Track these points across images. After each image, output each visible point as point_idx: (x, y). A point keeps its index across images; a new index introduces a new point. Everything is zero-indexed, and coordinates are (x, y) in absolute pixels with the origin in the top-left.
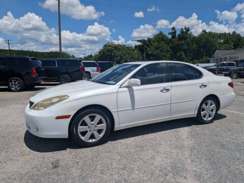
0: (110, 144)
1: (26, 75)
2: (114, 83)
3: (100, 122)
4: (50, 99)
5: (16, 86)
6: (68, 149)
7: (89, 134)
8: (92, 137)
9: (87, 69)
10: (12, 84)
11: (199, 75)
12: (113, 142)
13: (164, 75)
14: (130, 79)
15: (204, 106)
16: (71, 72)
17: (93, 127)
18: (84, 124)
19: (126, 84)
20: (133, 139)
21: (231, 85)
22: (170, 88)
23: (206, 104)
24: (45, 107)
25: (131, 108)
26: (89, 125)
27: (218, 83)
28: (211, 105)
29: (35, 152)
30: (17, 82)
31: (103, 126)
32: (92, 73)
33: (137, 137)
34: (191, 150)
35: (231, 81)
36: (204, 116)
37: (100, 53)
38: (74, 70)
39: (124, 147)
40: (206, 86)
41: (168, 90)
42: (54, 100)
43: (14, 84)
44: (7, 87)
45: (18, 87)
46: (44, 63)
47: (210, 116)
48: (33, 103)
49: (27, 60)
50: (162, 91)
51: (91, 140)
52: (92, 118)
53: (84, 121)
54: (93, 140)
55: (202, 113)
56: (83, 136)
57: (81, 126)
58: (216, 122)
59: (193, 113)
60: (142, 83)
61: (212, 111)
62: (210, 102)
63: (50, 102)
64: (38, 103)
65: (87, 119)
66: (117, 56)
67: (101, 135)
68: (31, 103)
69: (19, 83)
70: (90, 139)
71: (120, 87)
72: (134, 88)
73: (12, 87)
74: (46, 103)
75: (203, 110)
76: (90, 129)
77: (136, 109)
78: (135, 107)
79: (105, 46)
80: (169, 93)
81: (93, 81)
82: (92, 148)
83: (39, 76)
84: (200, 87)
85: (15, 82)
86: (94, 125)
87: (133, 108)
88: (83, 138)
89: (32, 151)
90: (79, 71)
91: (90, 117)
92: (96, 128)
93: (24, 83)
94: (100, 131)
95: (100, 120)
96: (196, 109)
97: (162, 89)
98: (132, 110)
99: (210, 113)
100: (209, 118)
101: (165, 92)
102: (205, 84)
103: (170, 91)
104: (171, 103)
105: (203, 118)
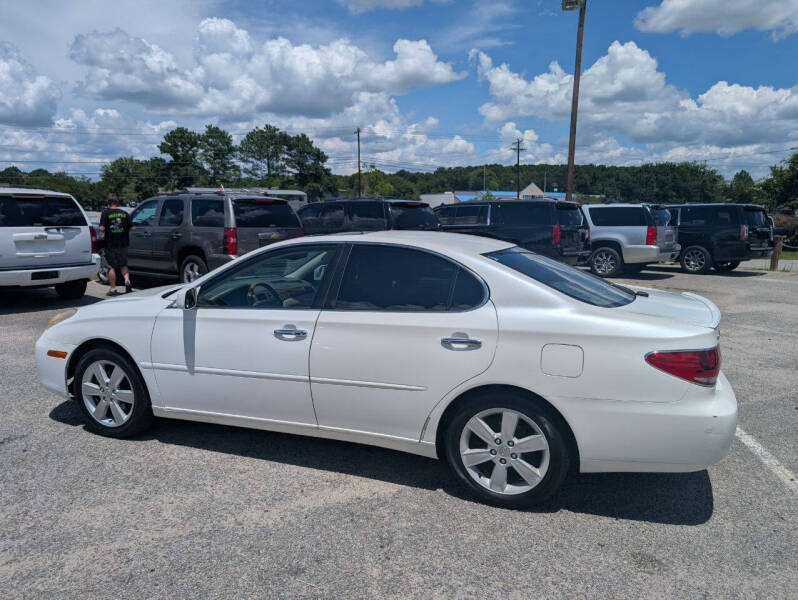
7: (102, 406)
9: (610, 233)
22: (309, 331)
25: (185, 367)
26: (102, 383)
36: (483, 470)
41: (301, 335)
50: (279, 334)
51: (107, 421)
52: (110, 372)
54: (110, 422)
55: (467, 452)
57: (91, 382)
62: (510, 415)
67: (126, 418)
70: (105, 417)
71: (171, 306)
76: (103, 394)
77: (197, 372)
78: (196, 368)
80: (305, 343)
86: (111, 389)
87: (191, 370)
88: (92, 411)
92: (116, 397)
95: (124, 380)
96: (425, 428)
97: (280, 328)
98: (187, 373)
99: (512, 462)
100: (509, 482)
101: (290, 340)
102: (471, 338)
103: (309, 338)
104: (312, 378)
105: (474, 475)
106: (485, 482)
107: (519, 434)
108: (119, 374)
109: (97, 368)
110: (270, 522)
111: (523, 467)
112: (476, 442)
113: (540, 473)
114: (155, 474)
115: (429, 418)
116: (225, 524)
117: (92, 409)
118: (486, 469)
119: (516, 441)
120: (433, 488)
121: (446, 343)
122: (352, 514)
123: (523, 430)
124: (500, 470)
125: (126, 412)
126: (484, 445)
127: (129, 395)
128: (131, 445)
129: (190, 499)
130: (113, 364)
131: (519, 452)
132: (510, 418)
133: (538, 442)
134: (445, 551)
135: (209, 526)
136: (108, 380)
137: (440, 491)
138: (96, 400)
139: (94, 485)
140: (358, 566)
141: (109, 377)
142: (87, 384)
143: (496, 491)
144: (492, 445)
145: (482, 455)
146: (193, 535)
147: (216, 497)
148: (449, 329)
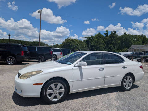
0: (66, 102)
1: (18, 56)
2: (71, 63)
3: (61, 88)
4: (31, 73)
5: (11, 62)
6: (40, 105)
7: (53, 96)
8: (55, 97)
9: (55, 53)
10: (9, 61)
11: (122, 61)
12: (68, 101)
13: (101, 59)
14: (80, 61)
15: (125, 80)
16: (45, 54)
17: (56, 91)
18: (51, 89)
19: (78, 64)
20: (81, 99)
21: (141, 67)
22: (104, 68)
23: (127, 79)
24: (28, 77)
25: (80, 80)
26: (54, 89)
27: (134, 66)
28: (130, 79)
29: (18, 106)
30: (11, 60)
31: (63, 90)
32: (57, 55)
33: (83, 99)
34: (117, 109)
35: (141, 65)
36: (125, 86)
37: (63, 43)
38: (47, 53)
39: (75, 105)
40: (126, 67)
41: (103, 69)
42: (34, 73)
43: (10, 61)
44: (5, 62)
45: (12, 62)
46: (29, 48)
47: (129, 86)
48: (20, 74)
49: (19, 46)
50: (99, 69)
51: (54, 100)
52: (56, 85)
53: (51, 87)
54: (56, 99)
55: (124, 84)
56: (50, 97)
57: (49, 90)
58: (133, 90)
59: (119, 84)
60: (88, 65)
61: (130, 83)
62: (128, 77)
63: (31, 74)
64: (23, 75)
65: (53, 86)
66: (73, 46)
67: (61, 97)
68: (19, 74)
69: (13, 60)
70: (54, 98)
71: (74, 66)
72: (83, 67)
73: (8, 62)
74: (28, 75)
75: (125, 82)
76: (54, 92)
78: (83, 79)
79: (66, 39)
80: (104, 71)
81: (58, 62)
82: (55, 105)
83: (25, 56)
84: (123, 68)
85: (10, 59)
86: (57, 90)
87: (82, 80)
88: (49, 98)
89: (17, 105)
90: (50, 54)
91: (55, 85)
92: (58, 92)
93: (16, 60)
94: (60, 94)
96: (120, 82)
97: (99, 68)
101: (101, 70)
104: (105, 77)
106: (126, 88)
130: (58, 83)
136: (56, 88)
145: (126, 84)
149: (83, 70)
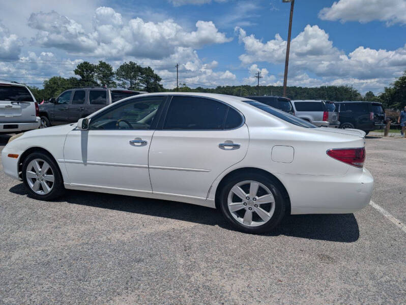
7: (37, 184)
8: (41, 188)
9: (305, 114)
22: (148, 141)
25: (82, 161)
33: (87, 208)
40: (238, 146)
41: (144, 143)
50: (132, 143)
54: (42, 192)
55: (231, 204)
59: (207, 199)
67: (50, 190)
71: (74, 130)
72: (91, 132)
76: (38, 177)
77: (88, 164)
78: (88, 162)
80: (146, 148)
86: (42, 174)
87: (85, 163)
92: (45, 179)
95: (49, 169)
96: (209, 191)
97: (133, 139)
98: (83, 165)
99: (255, 209)
100: (253, 221)
101: (138, 146)
102: (235, 143)
103: (148, 145)
104: (150, 166)
105: (235, 216)
107: (259, 195)
108: (46, 166)
109: (35, 163)
110: (126, 239)
111: (261, 212)
112: (236, 199)
113: (270, 215)
114: (64, 217)
115: (212, 186)
116: (102, 239)
117: (32, 185)
118: (241, 213)
119: (257, 198)
120: (213, 224)
121: (221, 146)
122: (170, 236)
123: (261, 192)
124: (249, 214)
125: (50, 187)
126: (240, 200)
127: (51, 178)
128: (52, 204)
129: (83, 228)
130: (44, 161)
131: (259, 203)
132: (255, 186)
133: (269, 198)
134: (219, 252)
135: (93, 240)
136: (40, 170)
137: (217, 226)
138: (34, 180)
139: (31, 221)
140: (172, 259)
141: (41, 168)
142: (29, 172)
143: (246, 225)
144: (245, 200)
145: (239, 206)
146: (83, 244)
147: (97, 227)
148: (223, 139)
149: (89, 139)
